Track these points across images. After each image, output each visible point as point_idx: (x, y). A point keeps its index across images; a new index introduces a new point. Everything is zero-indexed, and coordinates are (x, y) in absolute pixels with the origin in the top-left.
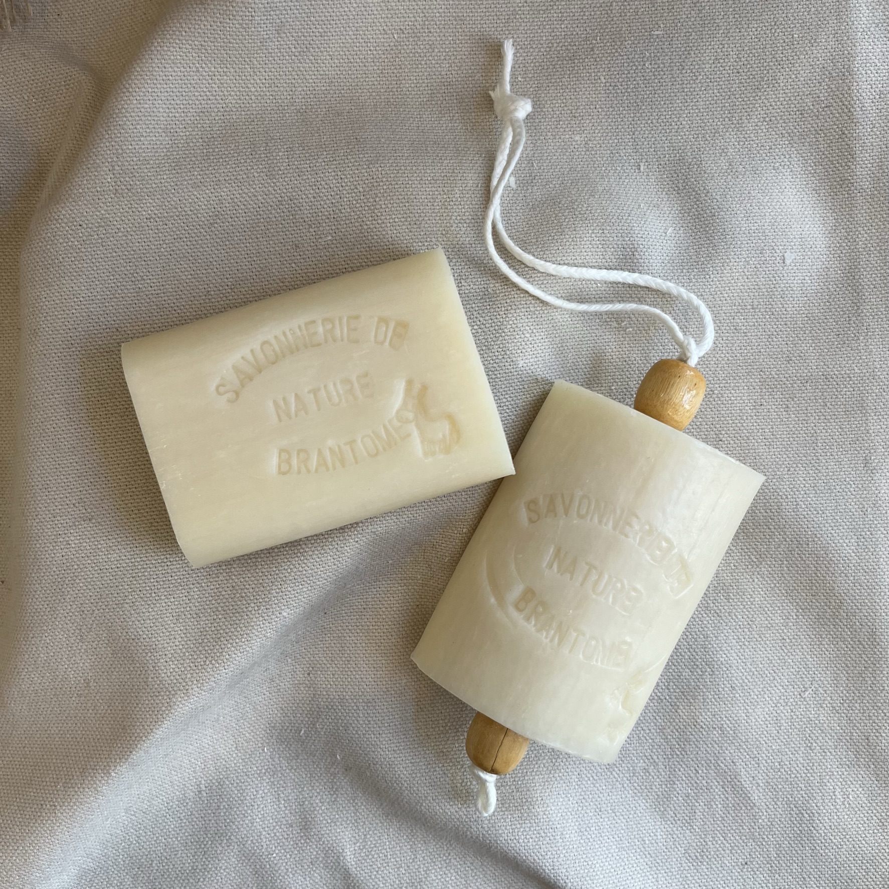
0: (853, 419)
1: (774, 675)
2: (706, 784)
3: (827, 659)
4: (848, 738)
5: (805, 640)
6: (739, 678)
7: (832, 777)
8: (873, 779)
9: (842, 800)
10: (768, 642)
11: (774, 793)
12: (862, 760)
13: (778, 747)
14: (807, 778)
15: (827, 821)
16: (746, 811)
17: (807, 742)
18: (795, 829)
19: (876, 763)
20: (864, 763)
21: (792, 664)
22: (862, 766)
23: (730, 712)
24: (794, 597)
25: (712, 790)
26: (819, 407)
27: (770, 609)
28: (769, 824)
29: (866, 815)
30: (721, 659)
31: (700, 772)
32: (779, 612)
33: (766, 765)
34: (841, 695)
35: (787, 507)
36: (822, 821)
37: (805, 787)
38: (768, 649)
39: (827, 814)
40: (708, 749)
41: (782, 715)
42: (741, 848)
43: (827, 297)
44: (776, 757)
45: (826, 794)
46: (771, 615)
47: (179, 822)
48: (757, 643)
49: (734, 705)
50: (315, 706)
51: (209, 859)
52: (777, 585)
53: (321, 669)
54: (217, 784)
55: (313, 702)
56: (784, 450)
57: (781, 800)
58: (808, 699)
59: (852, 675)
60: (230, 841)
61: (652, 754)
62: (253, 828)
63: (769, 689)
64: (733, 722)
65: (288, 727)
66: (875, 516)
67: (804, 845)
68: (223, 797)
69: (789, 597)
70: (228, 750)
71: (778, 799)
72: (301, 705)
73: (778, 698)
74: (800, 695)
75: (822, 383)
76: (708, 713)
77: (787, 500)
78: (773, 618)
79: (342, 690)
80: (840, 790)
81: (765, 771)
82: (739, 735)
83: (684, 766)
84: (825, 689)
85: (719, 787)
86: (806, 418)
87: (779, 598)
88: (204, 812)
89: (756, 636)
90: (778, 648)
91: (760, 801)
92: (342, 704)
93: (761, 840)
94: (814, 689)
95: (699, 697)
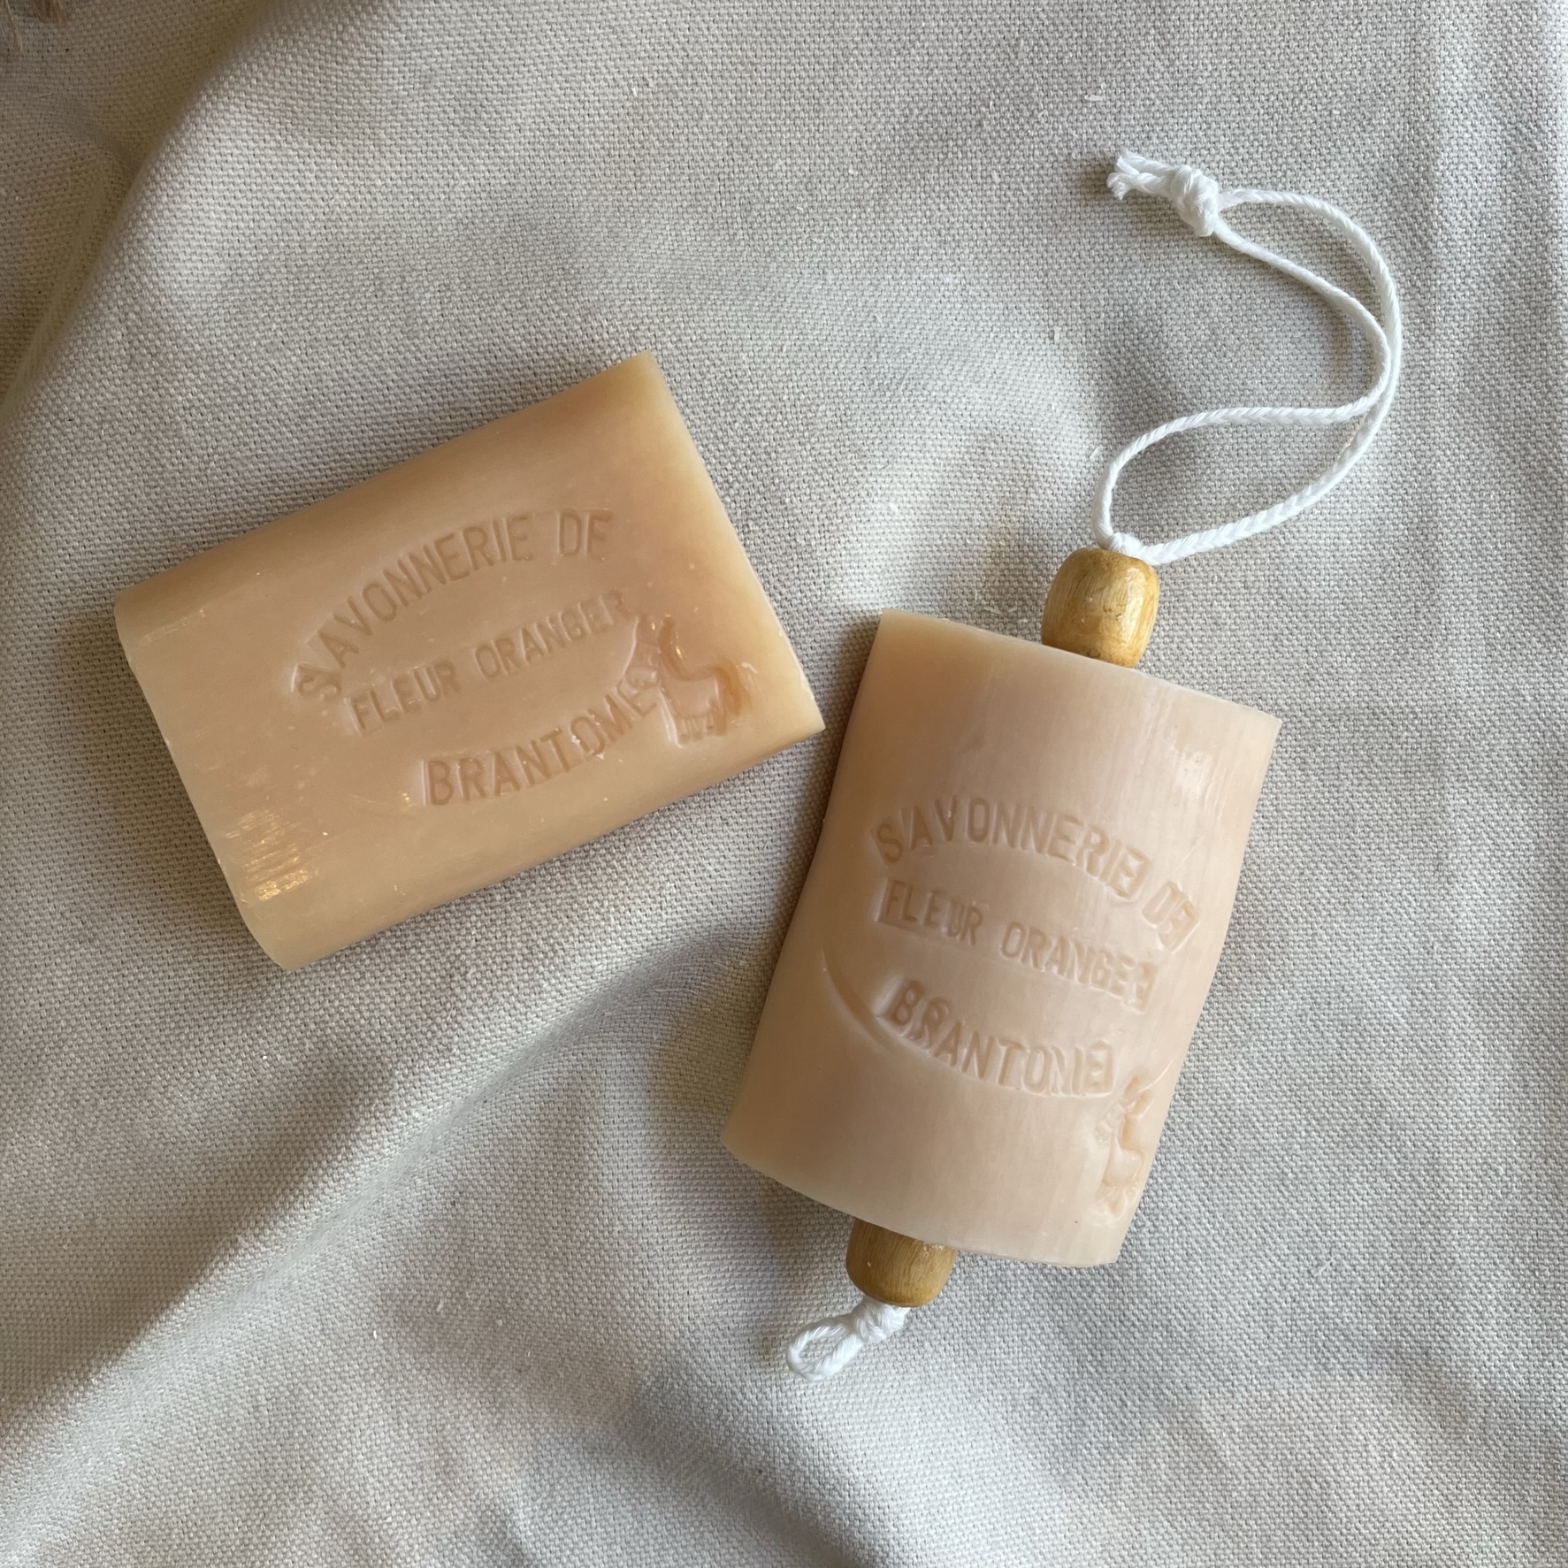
0: (1418, 787)
1: (1264, 1235)
2: (1139, 1426)
3: (1358, 1209)
4: (1391, 1350)
5: (1320, 1175)
6: (1200, 1239)
7: (1363, 1419)
8: (1435, 1424)
9: (1379, 1459)
10: (1255, 1178)
11: (1261, 1445)
12: (1416, 1390)
13: (1268, 1363)
14: (1318, 1420)
15: (1353, 1496)
16: (1210, 1476)
17: (1320, 1355)
18: (1296, 1509)
19: (1441, 1397)
20: (1419, 1395)
21: (1297, 1217)
22: (1417, 1401)
23: (1183, 1299)
24: (1303, 1099)
25: (1149, 1438)
26: (1361, 764)
27: (1262, 1118)
28: (1250, 1499)
29: (1422, 1486)
30: (1170, 1205)
31: (1129, 1403)
32: (1276, 1124)
33: (1246, 1394)
34: (1382, 1273)
35: (1297, 938)
36: (1344, 1497)
37: (1315, 1435)
38: (1254, 1189)
39: (1352, 1484)
40: (1143, 1363)
41: (1276, 1306)
42: (1200, 1541)
43: (1379, 570)
44: (1264, 1381)
45: (1351, 1449)
46: (1262, 1130)
47: (219, 1460)
48: (1236, 1178)
49: (1191, 1286)
50: (464, 1260)
51: (272, 1527)
52: (1275, 1076)
53: (476, 1195)
54: (288, 1394)
55: (460, 1253)
56: (1295, 837)
57: (1272, 1457)
58: (1323, 1280)
59: (1399, 1237)
60: (310, 1494)
61: (1045, 1371)
62: (352, 1471)
63: (1255, 1259)
64: (1189, 1316)
65: (415, 1296)
66: (1445, 956)
67: (1310, 1537)
68: (299, 1416)
69: (1294, 1099)
70: (307, 1334)
71: (1267, 1455)
72: (438, 1257)
73: (1269, 1276)
74: (1309, 1272)
75: (1367, 722)
76: (1146, 1300)
77: (1296, 926)
78: (1267, 1135)
79: (512, 1233)
80: (1375, 1443)
81: (1245, 1405)
82: (1199, 1339)
83: (1101, 1393)
84: (1354, 1262)
85: (1162, 1432)
86: (1337, 783)
87: (1276, 1100)
88: (265, 1442)
89: (1234, 1166)
90: (1273, 1188)
91: (1234, 1458)
92: (512, 1259)
93: (1236, 1528)
94: (1335, 1263)
95: (1131, 1272)
